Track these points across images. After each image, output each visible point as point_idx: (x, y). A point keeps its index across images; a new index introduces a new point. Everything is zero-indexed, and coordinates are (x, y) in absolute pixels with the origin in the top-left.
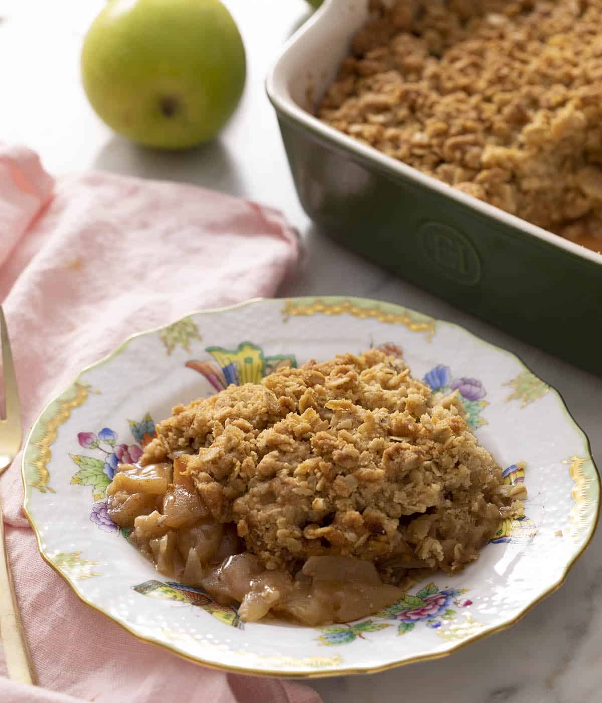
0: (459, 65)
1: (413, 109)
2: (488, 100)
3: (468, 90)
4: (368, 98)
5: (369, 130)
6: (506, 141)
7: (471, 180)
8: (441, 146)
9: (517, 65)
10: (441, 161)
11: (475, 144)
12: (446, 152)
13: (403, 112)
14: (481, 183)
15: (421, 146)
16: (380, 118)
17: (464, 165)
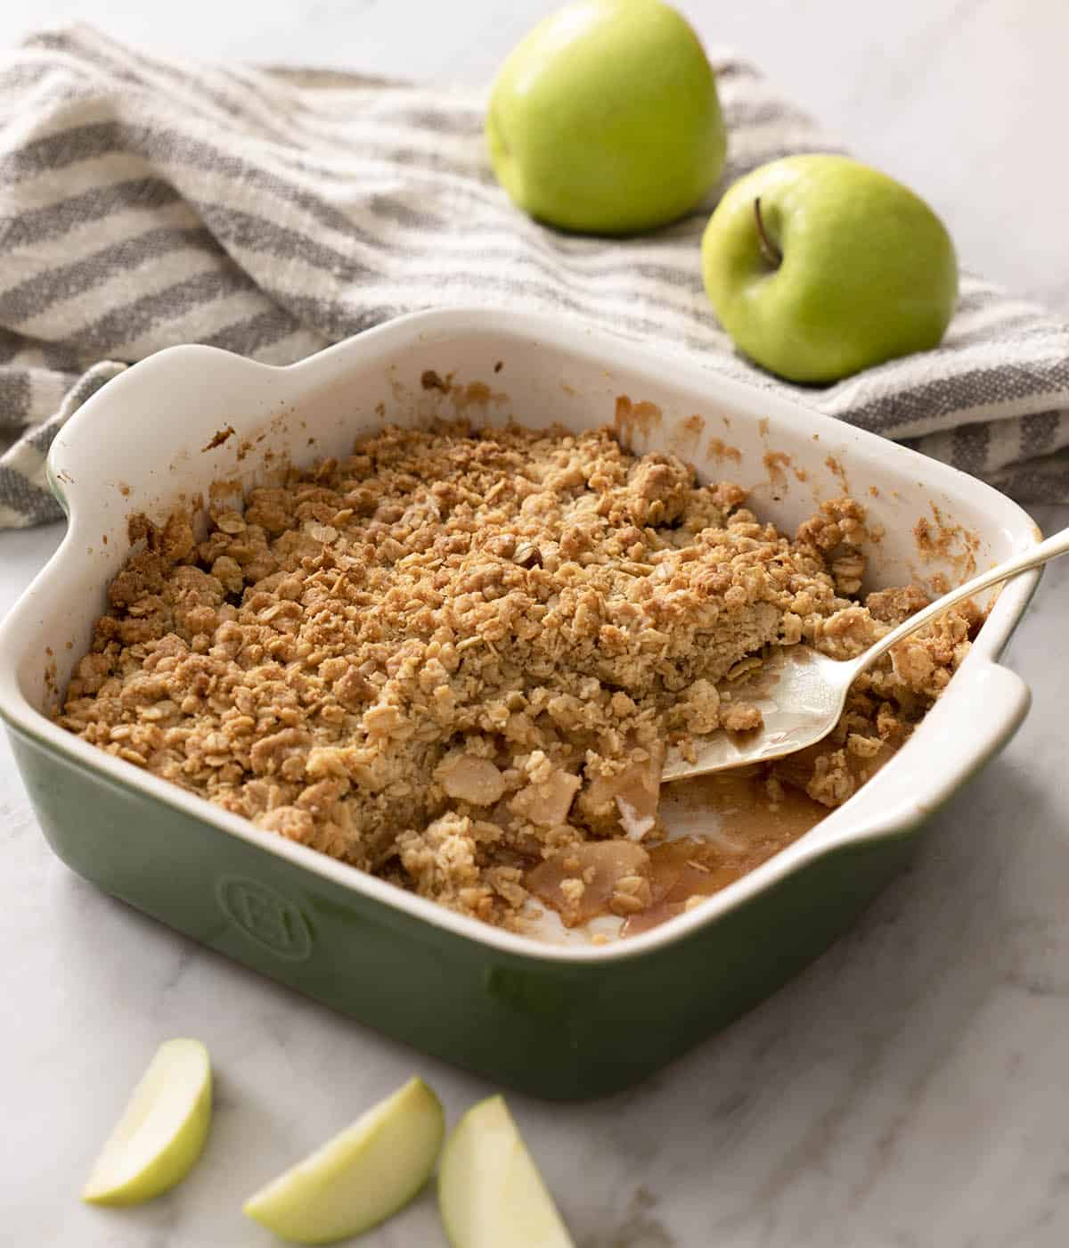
0: (267, 614)
1: (201, 695)
2: (312, 668)
3: (281, 657)
4: (137, 680)
5: (141, 732)
6: (340, 733)
7: (291, 801)
8: (246, 751)
9: (352, 610)
10: (248, 774)
11: (296, 742)
12: (253, 760)
13: (188, 700)
14: (308, 804)
15: (218, 753)
16: (155, 712)
17: (280, 779)
